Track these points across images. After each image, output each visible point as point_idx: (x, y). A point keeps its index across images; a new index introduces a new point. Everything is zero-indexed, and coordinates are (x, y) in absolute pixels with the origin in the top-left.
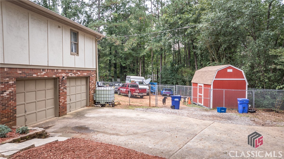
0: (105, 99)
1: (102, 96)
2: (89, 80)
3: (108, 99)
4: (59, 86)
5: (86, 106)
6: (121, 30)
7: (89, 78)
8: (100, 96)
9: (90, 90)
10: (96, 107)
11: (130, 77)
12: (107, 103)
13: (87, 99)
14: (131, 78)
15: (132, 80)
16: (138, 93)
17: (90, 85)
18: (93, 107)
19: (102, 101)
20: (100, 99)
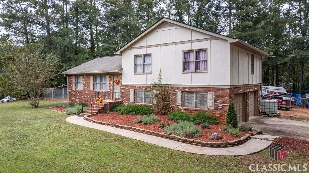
0: (271, 110)
1: (268, 107)
2: (257, 93)
3: (273, 110)
4: (246, 99)
5: (254, 115)
6: (255, 38)
7: (257, 92)
8: (266, 107)
9: (257, 102)
10: (263, 116)
11: (267, 87)
12: (273, 113)
13: (254, 110)
14: (269, 88)
15: (270, 90)
16: (285, 105)
17: (257, 97)
18: (260, 116)
19: (268, 112)
20: (266, 110)
